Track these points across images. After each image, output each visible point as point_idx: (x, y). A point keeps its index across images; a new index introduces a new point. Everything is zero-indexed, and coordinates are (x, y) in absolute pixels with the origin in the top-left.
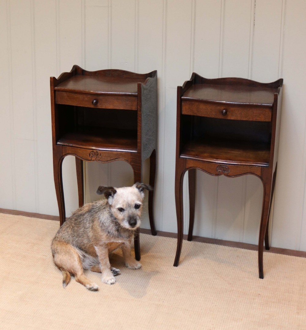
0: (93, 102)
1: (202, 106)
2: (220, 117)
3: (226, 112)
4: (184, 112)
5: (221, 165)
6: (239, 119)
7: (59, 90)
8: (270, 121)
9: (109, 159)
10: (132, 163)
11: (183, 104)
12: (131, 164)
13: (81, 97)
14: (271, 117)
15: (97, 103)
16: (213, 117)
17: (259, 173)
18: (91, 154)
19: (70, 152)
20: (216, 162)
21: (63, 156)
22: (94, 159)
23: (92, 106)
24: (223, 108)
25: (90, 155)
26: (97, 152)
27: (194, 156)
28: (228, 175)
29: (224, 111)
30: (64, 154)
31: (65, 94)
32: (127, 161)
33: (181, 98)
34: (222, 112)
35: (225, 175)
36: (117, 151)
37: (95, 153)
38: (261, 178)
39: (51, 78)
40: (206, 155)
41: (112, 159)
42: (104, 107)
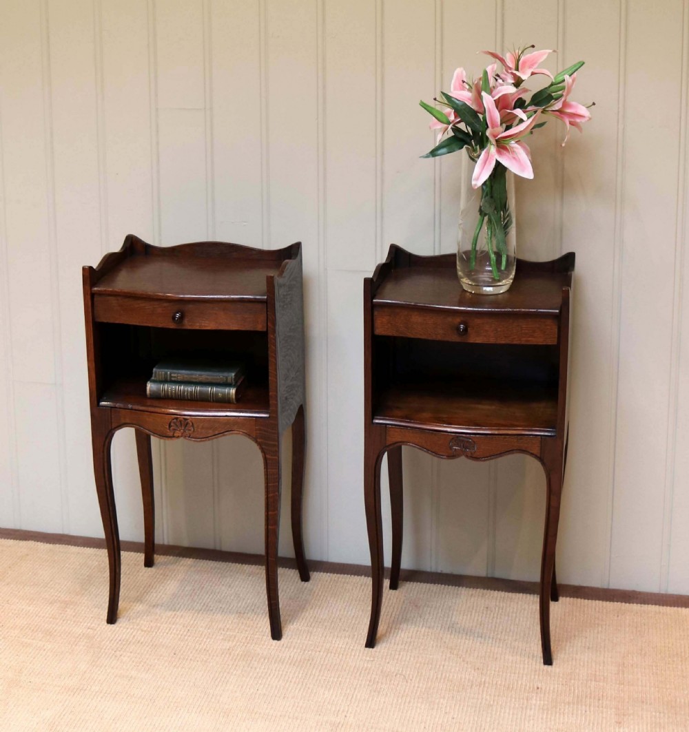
0: (174, 318)
1: (416, 318)
2: (455, 338)
3: (466, 330)
4: (379, 331)
5: (458, 437)
6: (492, 341)
7: (100, 294)
8: (555, 343)
9: (211, 432)
10: (259, 440)
11: (376, 313)
12: (256, 442)
13: (148, 306)
14: (556, 336)
15: (182, 318)
16: (439, 338)
17: (536, 451)
18: (172, 424)
19: (128, 421)
20: (449, 430)
21: (112, 429)
22: (180, 435)
23: (172, 326)
24: (458, 320)
25: (170, 426)
26: (184, 419)
27: (403, 418)
28: (474, 456)
29: (462, 326)
30: (114, 426)
31: (113, 300)
32: (249, 435)
33: (372, 301)
34: (458, 329)
35: (467, 456)
36: (226, 416)
37: (180, 421)
38: (541, 459)
39: (84, 269)
40: (426, 415)
41: (217, 432)
42: (197, 327)
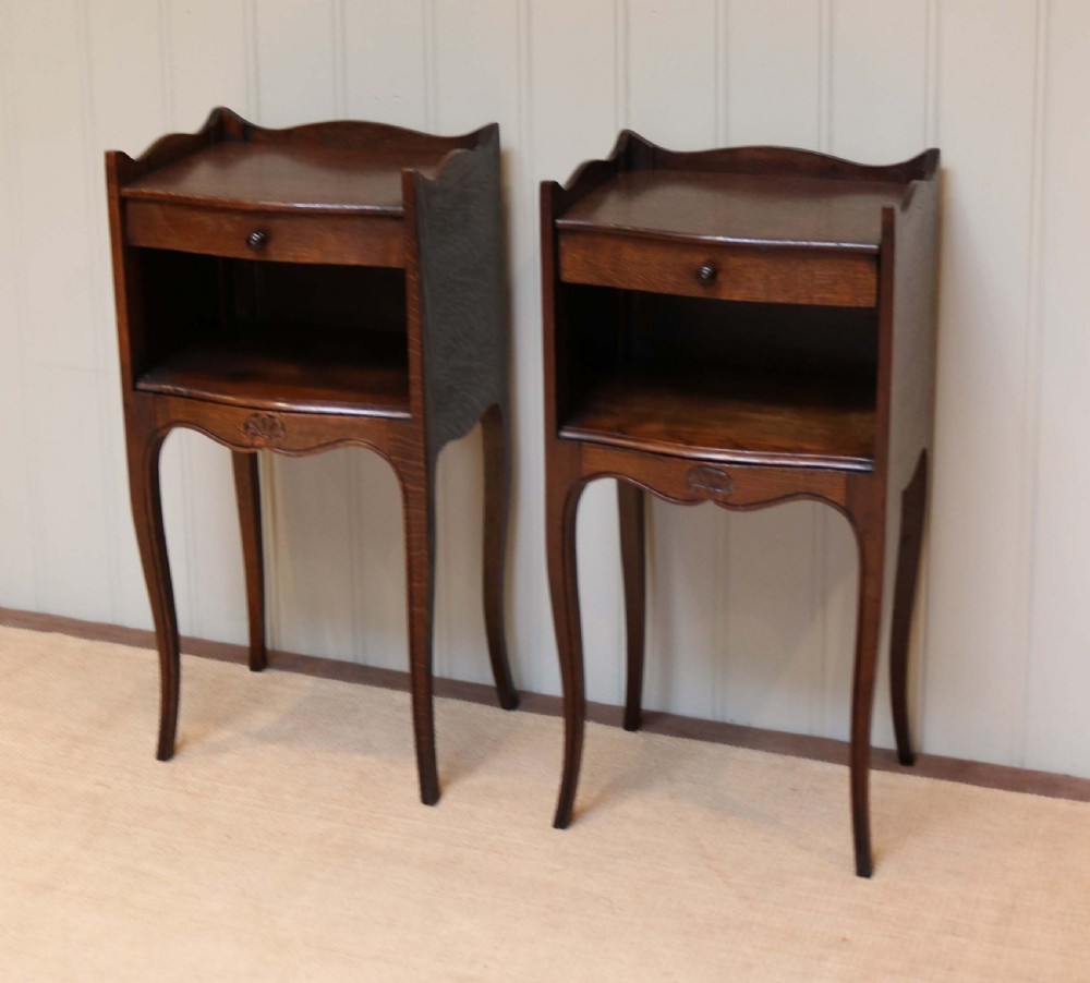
0: (248, 240)
1: (630, 254)
2: (694, 290)
3: (713, 275)
4: (570, 275)
5: (700, 466)
6: (761, 297)
7: (136, 199)
8: (873, 305)
9: (313, 442)
10: (393, 458)
11: (563, 244)
12: (390, 460)
13: (207, 219)
14: (874, 292)
15: (263, 242)
16: (669, 290)
17: (839, 496)
18: (251, 425)
19: (181, 417)
20: (686, 453)
21: (158, 430)
22: (262, 443)
23: (249, 255)
24: (700, 258)
25: (247, 427)
26: (270, 417)
27: (610, 431)
28: (730, 501)
29: (706, 270)
30: (160, 423)
31: (156, 211)
32: (377, 449)
33: (554, 223)
34: (698, 274)
35: (717, 502)
36: (341, 414)
37: (263, 420)
38: (848, 512)
39: (109, 156)
40: (654, 427)
41: (323, 441)
42: (288, 257)
